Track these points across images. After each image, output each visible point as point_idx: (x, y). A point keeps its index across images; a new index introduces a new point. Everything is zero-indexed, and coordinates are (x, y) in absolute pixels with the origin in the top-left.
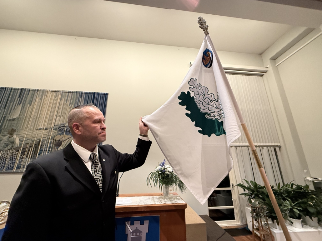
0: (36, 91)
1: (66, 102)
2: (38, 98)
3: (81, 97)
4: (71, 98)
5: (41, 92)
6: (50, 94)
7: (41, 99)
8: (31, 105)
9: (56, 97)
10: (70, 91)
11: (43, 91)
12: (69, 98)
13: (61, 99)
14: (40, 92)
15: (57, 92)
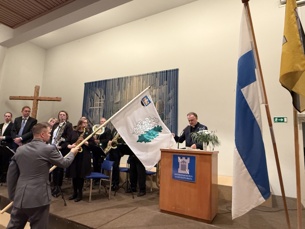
0: (126, 78)
1: (147, 84)
2: (128, 84)
3: (157, 77)
4: (150, 79)
5: (130, 78)
6: (135, 79)
7: (130, 84)
8: (125, 90)
9: (139, 81)
10: (148, 73)
11: (131, 77)
12: (148, 80)
13: (143, 82)
14: (129, 79)
15: (139, 76)
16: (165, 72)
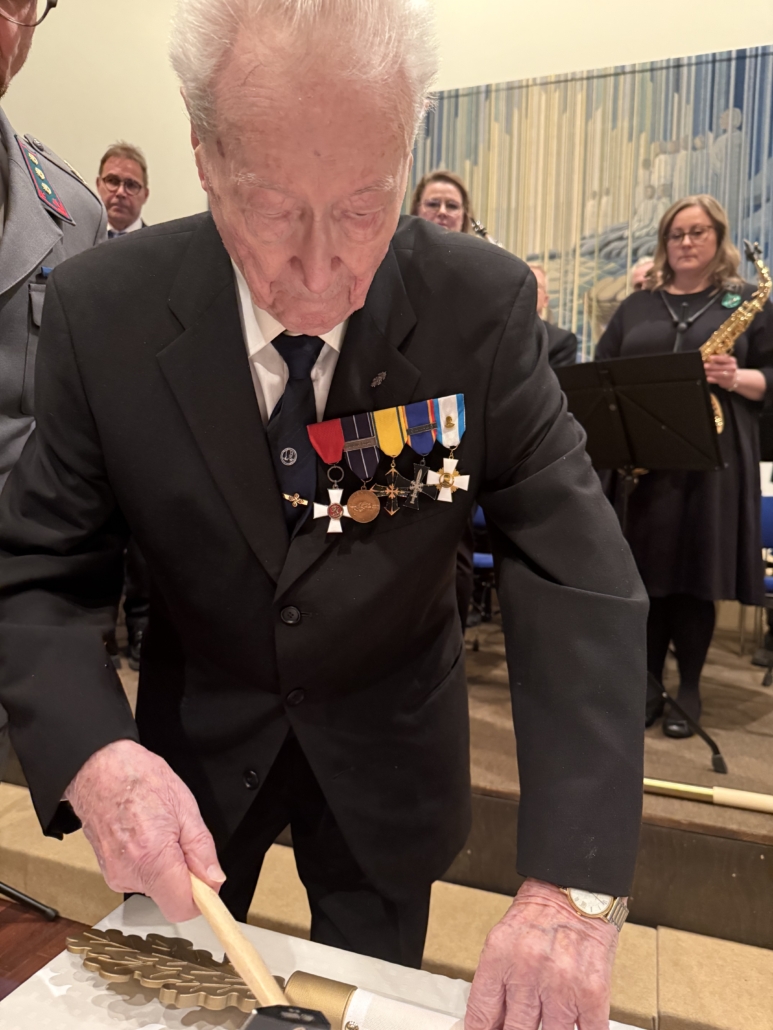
0: (483, 96)
1: (614, 126)
2: (497, 129)
3: (677, 89)
4: (632, 99)
5: (503, 95)
6: (537, 97)
7: (509, 130)
8: (475, 163)
9: (565, 110)
10: (623, 67)
11: (510, 88)
12: (624, 104)
13: (589, 116)
14: (497, 98)
15: (563, 82)
16: (729, 60)
